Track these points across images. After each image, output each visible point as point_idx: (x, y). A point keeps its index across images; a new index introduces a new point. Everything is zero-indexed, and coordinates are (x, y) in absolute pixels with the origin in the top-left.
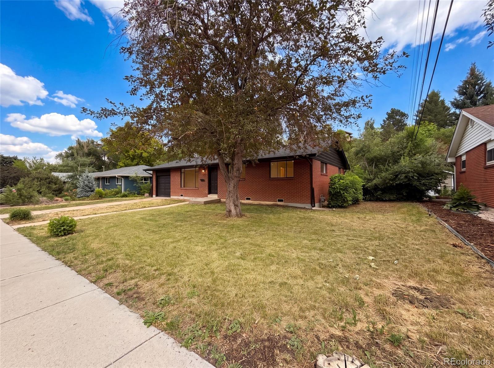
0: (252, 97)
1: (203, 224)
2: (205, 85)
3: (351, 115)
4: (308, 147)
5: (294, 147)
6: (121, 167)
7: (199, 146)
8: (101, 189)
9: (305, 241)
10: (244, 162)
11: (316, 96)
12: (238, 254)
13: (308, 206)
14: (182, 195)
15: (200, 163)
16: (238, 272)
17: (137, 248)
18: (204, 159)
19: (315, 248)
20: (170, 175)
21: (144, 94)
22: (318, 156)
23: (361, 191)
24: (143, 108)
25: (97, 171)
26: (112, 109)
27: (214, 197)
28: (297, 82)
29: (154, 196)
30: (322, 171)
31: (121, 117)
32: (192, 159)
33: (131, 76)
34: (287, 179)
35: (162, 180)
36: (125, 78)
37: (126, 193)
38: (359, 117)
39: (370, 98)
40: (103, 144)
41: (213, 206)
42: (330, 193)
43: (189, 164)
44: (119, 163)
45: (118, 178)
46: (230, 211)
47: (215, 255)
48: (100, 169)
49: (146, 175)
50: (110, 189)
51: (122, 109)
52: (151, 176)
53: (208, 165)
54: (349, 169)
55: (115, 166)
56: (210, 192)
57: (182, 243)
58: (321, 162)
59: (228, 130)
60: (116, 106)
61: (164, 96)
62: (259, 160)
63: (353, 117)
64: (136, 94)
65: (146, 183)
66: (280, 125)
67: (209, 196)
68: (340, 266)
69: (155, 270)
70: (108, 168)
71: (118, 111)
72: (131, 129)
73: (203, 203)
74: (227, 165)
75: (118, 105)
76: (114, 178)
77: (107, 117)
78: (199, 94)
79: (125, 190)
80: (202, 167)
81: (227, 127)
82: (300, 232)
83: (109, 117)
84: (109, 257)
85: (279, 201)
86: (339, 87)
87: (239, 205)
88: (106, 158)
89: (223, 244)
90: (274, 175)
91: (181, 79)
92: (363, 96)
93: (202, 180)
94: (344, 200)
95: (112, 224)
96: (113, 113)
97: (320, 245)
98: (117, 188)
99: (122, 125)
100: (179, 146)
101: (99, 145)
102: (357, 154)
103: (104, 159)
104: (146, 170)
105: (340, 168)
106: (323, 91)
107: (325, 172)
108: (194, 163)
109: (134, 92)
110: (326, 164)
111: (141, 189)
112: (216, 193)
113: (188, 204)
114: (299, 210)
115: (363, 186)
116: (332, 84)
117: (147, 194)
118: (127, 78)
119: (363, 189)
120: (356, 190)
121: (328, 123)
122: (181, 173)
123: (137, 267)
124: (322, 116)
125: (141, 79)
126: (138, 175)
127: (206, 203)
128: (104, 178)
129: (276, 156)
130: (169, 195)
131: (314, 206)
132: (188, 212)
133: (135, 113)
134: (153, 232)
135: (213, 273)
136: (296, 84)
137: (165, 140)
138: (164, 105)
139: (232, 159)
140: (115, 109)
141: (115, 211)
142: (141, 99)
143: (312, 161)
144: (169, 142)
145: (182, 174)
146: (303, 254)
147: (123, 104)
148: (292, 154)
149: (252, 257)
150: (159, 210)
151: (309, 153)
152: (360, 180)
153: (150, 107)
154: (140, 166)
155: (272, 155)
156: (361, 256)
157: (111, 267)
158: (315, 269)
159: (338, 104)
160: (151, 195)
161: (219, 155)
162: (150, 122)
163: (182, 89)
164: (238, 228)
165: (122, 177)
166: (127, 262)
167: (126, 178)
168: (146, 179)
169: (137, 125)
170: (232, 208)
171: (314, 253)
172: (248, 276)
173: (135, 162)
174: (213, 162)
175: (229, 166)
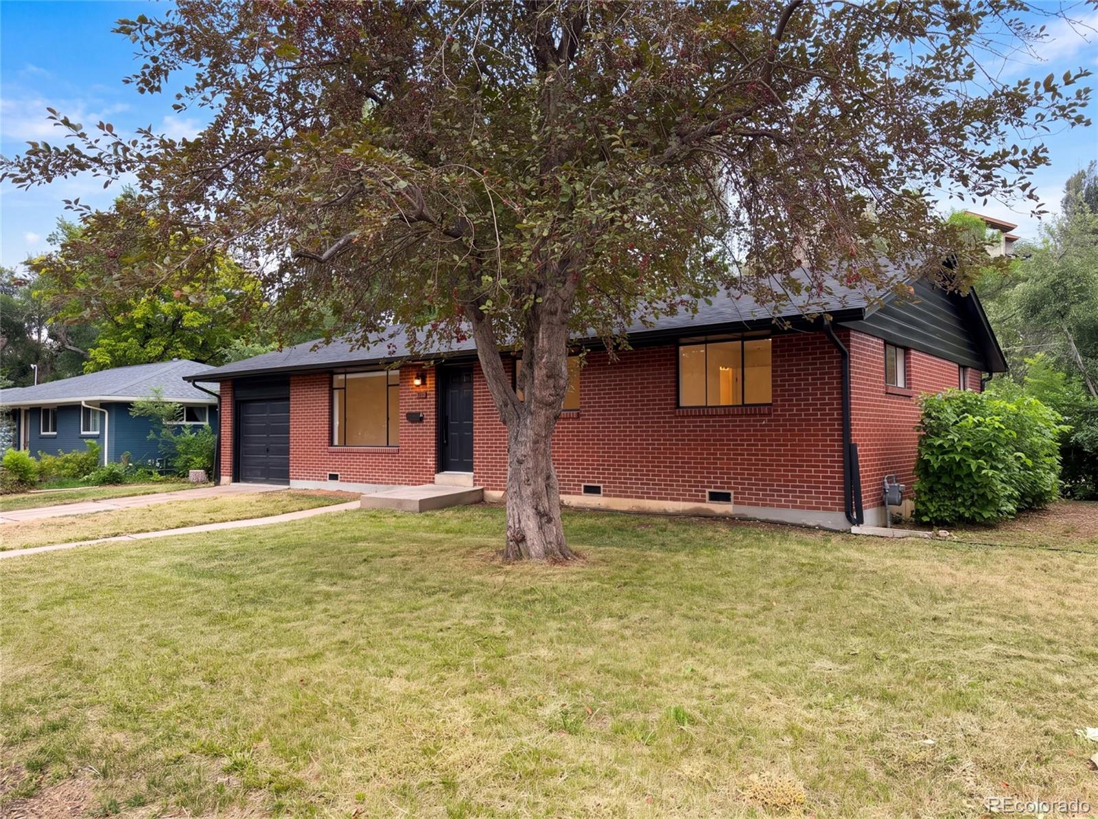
0: (604, 89)
1: (417, 587)
2: (419, 46)
3: (1006, 154)
4: (830, 282)
5: (774, 283)
6: (101, 367)
7: (397, 287)
8: (24, 453)
9: (823, 664)
10: (575, 348)
11: (862, 78)
12: (551, 710)
13: (836, 519)
14: (334, 477)
15: (402, 351)
16: (551, 783)
17: (157, 683)
18: (421, 336)
19: (861, 691)
20: (288, 399)
21: (188, 90)
22: (873, 318)
23: (1056, 460)
24: (185, 142)
25: (10, 383)
26: (71, 147)
27: (459, 482)
28: (781, 29)
29: (225, 479)
30: (890, 375)
31: (104, 176)
32: (373, 336)
33: (143, 20)
34: (744, 411)
35: (258, 416)
36: (118, 27)
37: (120, 468)
38: (1037, 159)
39: (1081, 84)
40: (33, 277)
41: (451, 518)
42: (924, 468)
43: (362, 355)
44: (93, 353)
45: (87, 411)
46: (521, 539)
47: (460, 714)
48: (21, 376)
49: (195, 396)
50: (56, 454)
51: (104, 144)
52: (214, 400)
53: (437, 357)
54: (1004, 368)
55: (76, 364)
56: (443, 465)
57: (331, 663)
58: (886, 343)
59: (510, 223)
60: (82, 135)
61: (263, 95)
62: (636, 339)
63: (1012, 163)
64: (158, 89)
65: (195, 428)
66: (715, 197)
67: (439, 477)
68: (968, 764)
69: (228, 771)
70: (52, 373)
71: (93, 153)
72: (141, 221)
73: (417, 507)
74: (509, 358)
75: (93, 133)
76: (72, 410)
77: (49, 180)
78: (396, 82)
79: (115, 457)
80: (412, 366)
81: (508, 211)
82: (800, 625)
83: (58, 179)
84: (53, 717)
85: (715, 497)
86: (955, 42)
87: (556, 514)
88: (45, 333)
89: (489, 668)
90: (691, 395)
91: (329, 26)
92: (1050, 78)
93: (415, 418)
94: (983, 496)
95: (61, 589)
96: (72, 161)
97: (881, 677)
98: (83, 448)
99: (106, 207)
100: (320, 283)
101: (21, 283)
102: (1033, 307)
103: (35, 337)
104: (193, 380)
105: (963, 367)
106: (886, 58)
107: (901, 384)
108: (378, 352)
109: (151, 80)
110: (907, 350)
111: (176, 455)
112: (468, 467)
113: (359, 510)
114: (793, 535)
115: (1064, 438)
116: (923, 34)
117: (196, 474)
118: (125, 28)
119: (1063, 451)
120: (1033, 454)
121: (911, 185)
122: (332, 390)
123: (160, 755)
124: (887, 157)
125: (180, 30)
126: (165, 399)
127: (427, 506)
128: (35, 411)
129: (701, 319)
130: (282, 475)
131: (860, 521)
132: (355, 540)
133: (154, 159)
134: (221, 618)
135: (449, 785)
136: (779, 37)
137: (270, 264)
138: (265, 126)
139: (529, 334)
140: (80, 145)
141: (76, 540)
142: (176, 107)
143: (847, 342)
144: (285, 267)
145: (336, 393)
146: (812, 715)
147: (110, 128)
148: (762, 313)
149: (610, 722)
150: (246, 536)
151: (835, 306)
152: (1047, 412)
153: (212, 137)
154: (176, 363)
155: (682, 319)
156: (1053, 724)
157: (57, 756)
158: (863, 776)
159: (949, 110)
160: (213, 475)
161: (479, 317)
162: (213, 194)
163: (335, 63)
164: (554, 605)
165: (105, 405)
166: (119, 737)
167: (120, 409)
168: (192, 412)
169: (163, 206)
170: (530, 526)
171: (857, 710)
172: (590, 800)
173: (154, 348)
174: (456, 346)
175: (519, 363)
